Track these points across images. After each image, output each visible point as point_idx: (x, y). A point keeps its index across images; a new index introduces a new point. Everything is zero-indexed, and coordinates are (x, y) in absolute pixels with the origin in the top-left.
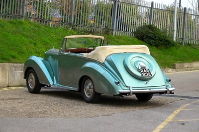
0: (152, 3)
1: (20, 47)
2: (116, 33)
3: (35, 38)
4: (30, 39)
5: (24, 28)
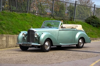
1: (24, 27)
2: (76, 20)
3: (32, 23)
4: (30, 23)
5: (27, 18)
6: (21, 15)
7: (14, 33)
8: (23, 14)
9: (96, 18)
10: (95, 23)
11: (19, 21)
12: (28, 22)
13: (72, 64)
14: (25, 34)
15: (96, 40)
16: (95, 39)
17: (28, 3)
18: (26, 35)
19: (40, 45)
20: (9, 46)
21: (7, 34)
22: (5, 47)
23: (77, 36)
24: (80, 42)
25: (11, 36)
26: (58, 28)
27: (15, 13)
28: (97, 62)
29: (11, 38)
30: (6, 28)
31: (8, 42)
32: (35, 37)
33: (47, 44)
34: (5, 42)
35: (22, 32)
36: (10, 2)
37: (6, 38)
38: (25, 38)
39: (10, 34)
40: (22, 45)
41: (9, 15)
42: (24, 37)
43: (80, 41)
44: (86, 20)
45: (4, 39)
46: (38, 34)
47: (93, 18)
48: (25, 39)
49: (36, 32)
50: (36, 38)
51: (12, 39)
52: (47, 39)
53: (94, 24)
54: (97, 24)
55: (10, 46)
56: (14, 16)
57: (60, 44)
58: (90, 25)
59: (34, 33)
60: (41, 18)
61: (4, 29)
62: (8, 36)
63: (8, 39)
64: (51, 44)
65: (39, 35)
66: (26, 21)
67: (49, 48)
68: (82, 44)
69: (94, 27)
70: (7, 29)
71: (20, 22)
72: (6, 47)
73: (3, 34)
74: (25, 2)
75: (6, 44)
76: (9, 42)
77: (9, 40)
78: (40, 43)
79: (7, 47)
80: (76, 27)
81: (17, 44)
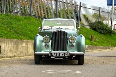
0: (100, 7)
6: (24, 18)
20: (28, 54)
29: (30, 44)
31: (28, 48)
40: (50, 55)
44: (91, 26)
45: (24, 45)
47: (99, 23)
50: (72, 43)
53: (101, 31)
54: (104, 31)
62: (28, 42)
75: (25, 51)
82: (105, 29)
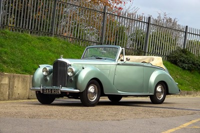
2: (148, 55)
5: (51, 45)
6: (39, 39)
7: (26, 71)
8: (43, 37)
9: (190, 53)
10: (186, 63)
11: (37, 50)
12: (54, 53)
13: (143, 122)
14: (48, 69)
15: (188, 96)
16: (188, 94)
17: (53, 22)
18: (49, 72)
19: (78, 91)
20: (14, 97)
21: (10, 71)
22: (7, 98)
23: (153, 79)
24: (159, 92)
25: (19, 77)
26: (115, 60)
27: (27, 36)
28: (194, 121)
29: (19, 81)
30: (9, 61)
31: (13, 88)
32: (68, 76)
33: (91, 89)
34: (7, 87)
35: (42, 66)
36: (17, 19)
37: (10, 79)
38: (48, 78)
39: (17, 72)
40: (42, 92)
41: (15, 39)
42: (45, 76)
43: (159, 89)
44: (168, 57)
45: (6, 81)
46: (74, 70)
47: (183, 52)
48: (47, 80)
49: (70, 65)
50: (71, 76)
51: (20, 83)
52: (93, 81)
54: (190, 65)
55: (17, 96)
56: (26, 40)
57: (119, 92)
58: (177, 67)
59: (67, 68)
60: (80, 47)
61: (4, 62)
62: (14, 76)
63: (14, 82)
64: (100, 90)
65: (76, 72)
66: (50, 51)
67: (95, 98)
68: (162, 96)
69: (185, 71)
70: (11, 63)
71: (38, 52)
72: (9, 98)
73: (3, 71)
74: (48, 21)
75: (8, 93)
76: (15, 88)
77: (15, 85)
78: (78, 87)
79: (12, 97)
80: (150, 60)
81: (31, 90)
82: (192, 62)
